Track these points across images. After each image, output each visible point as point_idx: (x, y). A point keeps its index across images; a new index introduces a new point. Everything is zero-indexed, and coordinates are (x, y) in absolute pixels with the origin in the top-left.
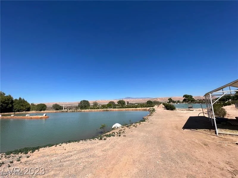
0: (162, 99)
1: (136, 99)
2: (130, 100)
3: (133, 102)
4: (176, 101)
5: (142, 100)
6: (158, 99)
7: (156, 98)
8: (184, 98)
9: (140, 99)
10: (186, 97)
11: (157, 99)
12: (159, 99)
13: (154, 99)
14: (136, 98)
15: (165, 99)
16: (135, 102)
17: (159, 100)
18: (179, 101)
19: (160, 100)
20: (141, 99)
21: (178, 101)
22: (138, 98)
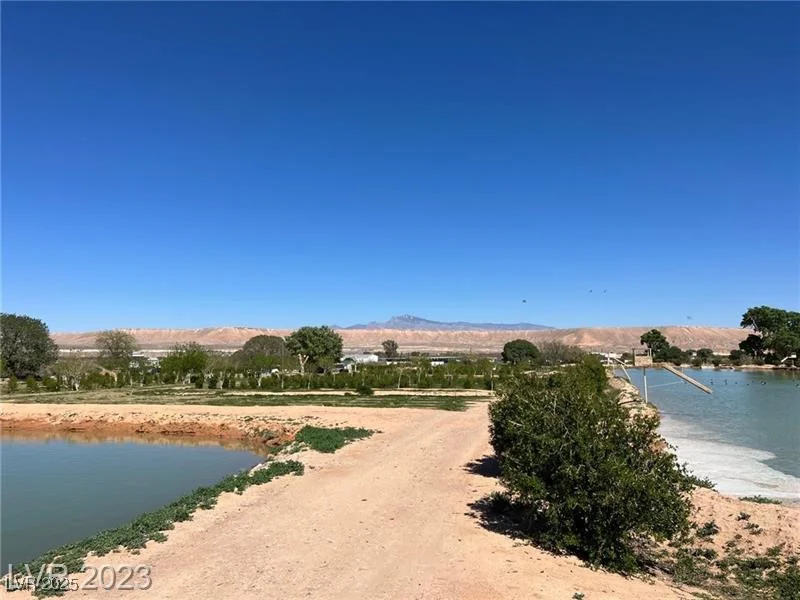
0: (608, 336)
1: (453, 329)
3: (433, 345)
4: (690, 353)
5: (490, 337)
6: (586, 336)
7: (577, 332)
8: (751, 331)
9: (475, 332)
10: (761, 327)
11: (580, 338)
12: (595, 334)
14: (453, 326)
15: (624, 336)
16: (446, 349)
17: (588, 342)
18: (709, 352)
19: (596, 344)
20: (484, 333)
21: (704, 355)
22: (467, 326)
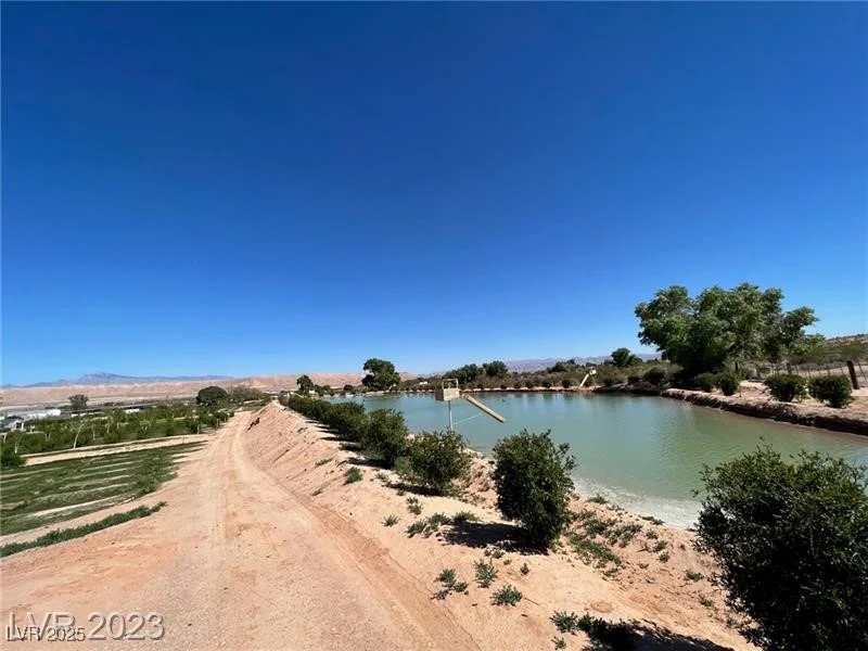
0: (270, 381)
1: (149, 382)
2: (115, 386)
3: (129, 396)
5: (183, 387)
6: (256, 382)
7: (249, 380)
8: (368, 372)
9: (170, 384)
10: (374, 370)
11: (251, 383)
12: (262, 381)
13: (240, 381)
14: (150, 380)
16: (141, 398)
17: (257, 386)
19: (263, 387)
20: (178, 384)
22: (163, 379)
